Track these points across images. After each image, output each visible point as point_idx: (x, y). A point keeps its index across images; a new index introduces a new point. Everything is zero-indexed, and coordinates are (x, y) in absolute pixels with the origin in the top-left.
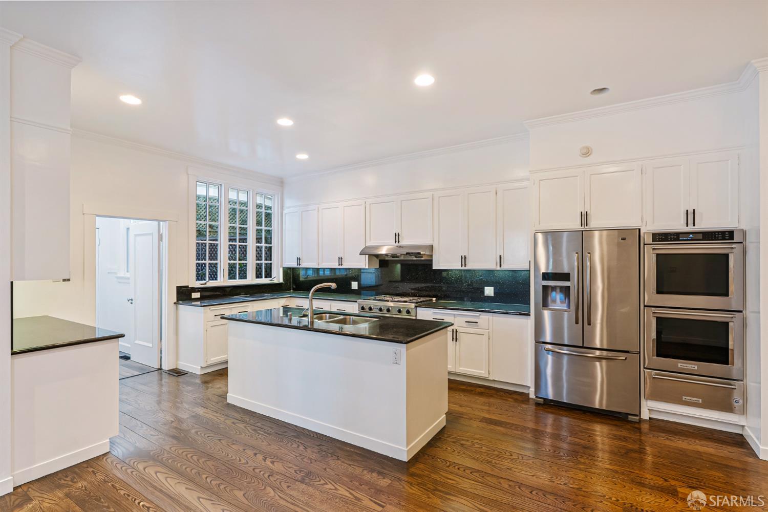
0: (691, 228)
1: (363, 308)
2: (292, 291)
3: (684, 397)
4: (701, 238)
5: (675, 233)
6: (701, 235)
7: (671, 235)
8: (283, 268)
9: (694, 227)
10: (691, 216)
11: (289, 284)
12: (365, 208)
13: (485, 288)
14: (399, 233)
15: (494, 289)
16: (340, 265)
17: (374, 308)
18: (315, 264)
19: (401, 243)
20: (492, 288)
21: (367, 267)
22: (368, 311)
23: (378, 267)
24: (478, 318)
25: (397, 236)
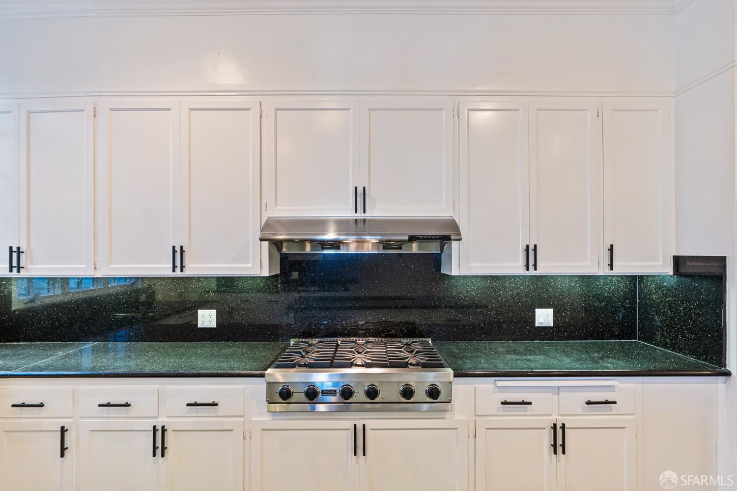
1: (286, 394)
12: (261, 117)
13: (537, 310)
14: (364, 188)
15: (555, 312)
16: (178, 269)
17: (323, 392)
18: (85, 266)
19: (370, 214)
20: (550, 311)
21: (266, 273)
22: (303, 398)
23: (279, 273)
24: (614, 391)
25: (361, 197)
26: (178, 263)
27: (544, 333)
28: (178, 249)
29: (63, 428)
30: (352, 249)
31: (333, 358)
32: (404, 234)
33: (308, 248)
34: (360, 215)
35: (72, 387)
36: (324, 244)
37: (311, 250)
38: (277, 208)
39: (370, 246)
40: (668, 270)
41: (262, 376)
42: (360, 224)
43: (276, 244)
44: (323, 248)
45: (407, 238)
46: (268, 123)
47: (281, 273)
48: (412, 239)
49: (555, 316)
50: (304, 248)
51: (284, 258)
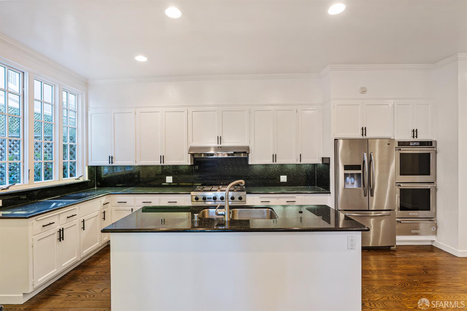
0: (415, 139)
1: (197, 199)
2: (96, 188)
3: (412, 231)
4: (419, 144)
5: (403, 142)
6: (419, 143)
7: (406, 143)
8: (88, 166)
9: (417, 139)
10: (415, 133)
11: (93, 181)
12: (187, 114)
13: (281, 176)
14: (221, 137)
15: (287, 177)
16: (162, 163)
17: (208, 198)
18: (132, 162)
19: (223, 145)
20: (286, 177)
21: (189, 164)
22: (202, 200)
23: (193, 164)
24: (295, 198)
25: (220, 139)
26: (162, 161)
27: (283, 184)
28: (162, 156)
29: (132, 209)
30: (220, 156)
31: (211, 190)
32: (232, 151)
33: (203, 156)
34: (219, 145)
35: (134, 197)
36: (208, 155)
37: (204, 156)
38: (193, 143)
39: (222, 155)
40: (320, 162)
41: (190, 194)
42: (220, 148)
43: (193, 155)
44: (208, 156)
45: (233, 152)
46: (190, 116)
47: (194, 164)
48: (235, 153)
49: (287, 178)
50: (201, 156)
51: (195, 159)
